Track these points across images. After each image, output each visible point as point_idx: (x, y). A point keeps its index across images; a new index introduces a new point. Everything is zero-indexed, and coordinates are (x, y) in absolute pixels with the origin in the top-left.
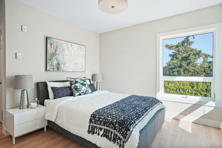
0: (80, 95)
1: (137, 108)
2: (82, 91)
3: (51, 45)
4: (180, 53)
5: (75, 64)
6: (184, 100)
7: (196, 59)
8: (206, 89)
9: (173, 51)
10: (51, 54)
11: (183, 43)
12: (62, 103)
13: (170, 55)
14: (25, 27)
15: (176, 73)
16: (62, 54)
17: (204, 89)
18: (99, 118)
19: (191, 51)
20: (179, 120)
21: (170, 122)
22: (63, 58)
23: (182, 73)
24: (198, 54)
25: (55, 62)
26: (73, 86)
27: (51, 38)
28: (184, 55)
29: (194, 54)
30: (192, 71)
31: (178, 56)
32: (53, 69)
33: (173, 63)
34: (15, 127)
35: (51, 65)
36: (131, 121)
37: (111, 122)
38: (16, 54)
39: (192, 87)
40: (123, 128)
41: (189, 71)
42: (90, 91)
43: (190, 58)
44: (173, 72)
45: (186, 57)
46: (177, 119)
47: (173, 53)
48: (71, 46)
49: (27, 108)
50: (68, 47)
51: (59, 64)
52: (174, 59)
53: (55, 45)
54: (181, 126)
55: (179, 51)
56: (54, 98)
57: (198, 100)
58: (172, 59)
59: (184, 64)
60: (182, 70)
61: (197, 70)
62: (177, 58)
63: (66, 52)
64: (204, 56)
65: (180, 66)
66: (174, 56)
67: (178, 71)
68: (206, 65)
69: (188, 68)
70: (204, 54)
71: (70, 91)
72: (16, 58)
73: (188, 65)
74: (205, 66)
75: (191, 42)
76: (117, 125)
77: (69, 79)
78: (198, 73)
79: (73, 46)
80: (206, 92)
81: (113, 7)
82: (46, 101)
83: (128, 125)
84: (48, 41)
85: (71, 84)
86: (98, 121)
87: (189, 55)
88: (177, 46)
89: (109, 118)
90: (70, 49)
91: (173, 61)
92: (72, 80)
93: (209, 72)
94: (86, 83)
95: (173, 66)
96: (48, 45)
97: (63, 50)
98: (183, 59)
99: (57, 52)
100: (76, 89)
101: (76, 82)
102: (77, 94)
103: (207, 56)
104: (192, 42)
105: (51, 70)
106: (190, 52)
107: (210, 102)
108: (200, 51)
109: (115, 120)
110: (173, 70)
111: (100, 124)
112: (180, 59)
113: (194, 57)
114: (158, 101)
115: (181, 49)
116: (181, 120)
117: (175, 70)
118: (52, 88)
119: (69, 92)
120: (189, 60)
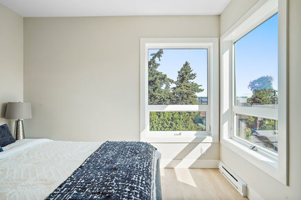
6: (178, 138)
7: (161, 84)
8: (172, 118)
11: (149, 63)
17: (170, 118)
19: (157, 74)
20: (173, 168)
24: (163, 78)
28: (151, 79)
29: (160, 79)
30: (159, 97)
41: (155, 98)
43: (156, 82)
45: (153, 82)
46: (170, 168)
61: (163, 97)
69: (154, 94)
70: (169, 79)
73: (154, 91)
78: (164, 100)
80: (172, 121)
87: (156, 79)
103: (171, 81)
104: (158, 65)
106: (156, 76)
107: (207, 136)
108: (165, 75)
113: (159, 81)
116: (175, 168)
120: (154, 84)
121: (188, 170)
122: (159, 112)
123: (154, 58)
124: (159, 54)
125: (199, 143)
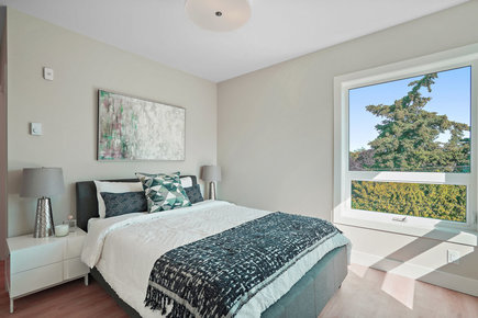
0: (161, 210)
1: (269, 249)
2: (166, 203)
3: (108, 106)
4: (399, 122)
5: (161, 146)
7: (434, 133)
8: (458, 198)
9: (385, 118)
10: (108, 125)
11: (406, 100)
12: (114, 227)
13: (378, 127)
14: (51, 71)
15: (391, 164)
16: (131, 123)
17: (454, 197)
18: (170, 272)
19: (424, 117)
20: (385, 272)
21: (362, 276)
22: (136, 134)
23: (404, 163)
24: (440, 123)
25: (117, 142)
26: (147, 191)
27: (108, 93)
28: (408, 126)
29: (430, 125)
30: (426, 159)
31: (395, 128)
32: (113, 155)
33: (384, 144)
34: (12, 277)
35: (108, 147)
36: (238, 286)
37: (191, 284)
38: (30, 125)
39: (427, 193)
40: (213, 304)
41: (418, 160)
42: (186, 202)
43: (420, 132)
44: (384, 161)
45: (413, 131)
46: (379, 270)
47: (384, 122)
48: (153, 108)
49: (50, 235)
50: (145, 111)
51: (125, 145)
52: (387, 134)
53: (117, 105)
54: (387, 288)
55: (395, 118)
56: (107, 216)
57: (432, 229)
58: (383, 135)
59: (408, 144)
60: (403, 157)
61: (438, 157)
62: (392, 133)
63: (143, 120)
64: (452, 128)
65: (400, 150)
66: (385, 129)
67: (395, 159)
68: (459, 146)
69: (416, 152)
70: (453, 123)
71: (142, 202)
72: (30, 133)
73: (415, 147)
74: (456, 148)
75: (424, 99)
76: (201, 296)
77: (141, 177)
78: (439, 163)
79: (157, 109)
80: (459, 203)
81: (218, 14)
82: (91, 221)
83: (225, 299)
84: (101, 98)
85: (145, 187)
86: (166, 278)
87: (420, 126)
88: (392, 109)
89: (189, 275)
90: (151, 114)
91: (385, 140)
92: (147, 178)
93: (464, 161)
94: (176, 185)
95: (383, 149)
96: (102, 105)
97: (135, 117)
98: (406, 134)
99: (121, 122)
100: (153, 198)
101: (155, 183)
102: (154, 208)
103: (459, 127)
105: (107, 157)
106: (421, 120)
107: (463, 233)
108: (444, 117)
109: (200, 282)
110: (385, 157)
111: (168, 288)
112: (399, 134)
113: (429, 129)
114: (332, 229)
115: (401, 113)
116: (390, 272)
117: (390, 157)
118: (104, 195)
119: (139, 203)
120: (418, 135)
121: (414, 282)
122: (427, 186)
123: (415, 89)
124: (427, 80)
125: (442, 241)
